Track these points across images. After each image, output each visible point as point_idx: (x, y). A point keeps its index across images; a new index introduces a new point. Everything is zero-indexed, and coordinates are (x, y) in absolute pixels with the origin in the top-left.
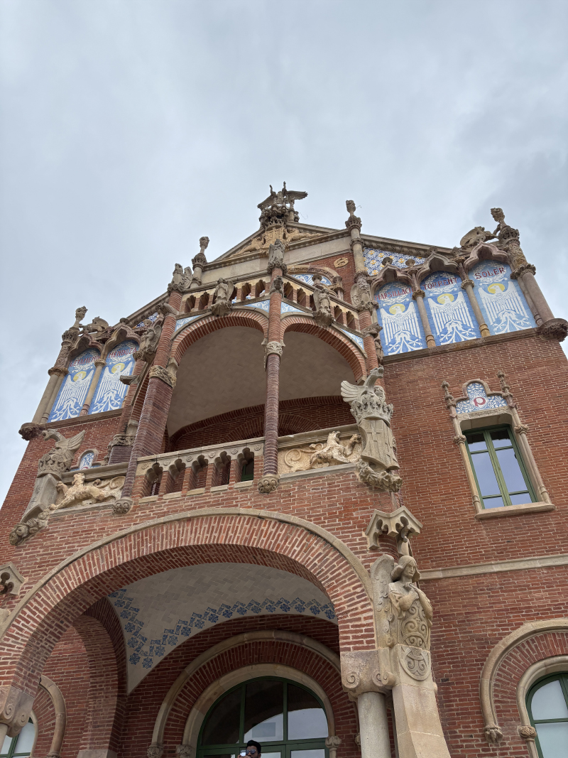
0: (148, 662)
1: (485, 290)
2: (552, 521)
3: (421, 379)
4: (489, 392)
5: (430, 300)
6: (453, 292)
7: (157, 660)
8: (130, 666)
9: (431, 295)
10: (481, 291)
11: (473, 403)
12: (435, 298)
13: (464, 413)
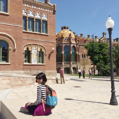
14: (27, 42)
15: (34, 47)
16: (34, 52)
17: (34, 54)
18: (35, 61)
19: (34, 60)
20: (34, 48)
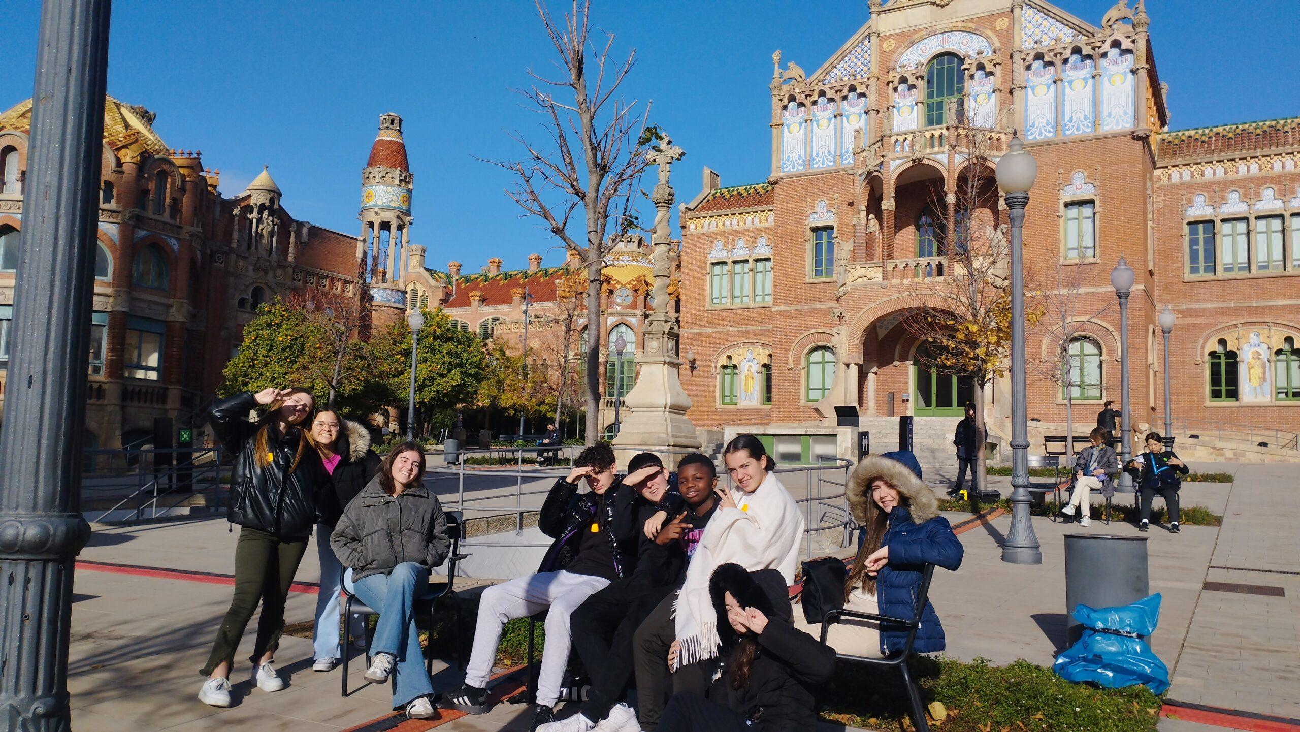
0: (887, 328)
1: (1109, 80)
2: (1097, 269)
3: (1046, 164)
4: (1087, 181)
5: (1066, 84)
6: (1086, 79)
7: (891, 327)
8: (879, 330)
9: (1068, 79)
10: (1106, 79)
11: (1075, 188)
12: (1070, 83)
13: (1068, 195)
14: (1220, 319)
15: (1252, 335)
16: (1250, 355)
17: (1253, 362)
18: (1258, 389)
19: (1255, 388)
20: (1253, 338)
